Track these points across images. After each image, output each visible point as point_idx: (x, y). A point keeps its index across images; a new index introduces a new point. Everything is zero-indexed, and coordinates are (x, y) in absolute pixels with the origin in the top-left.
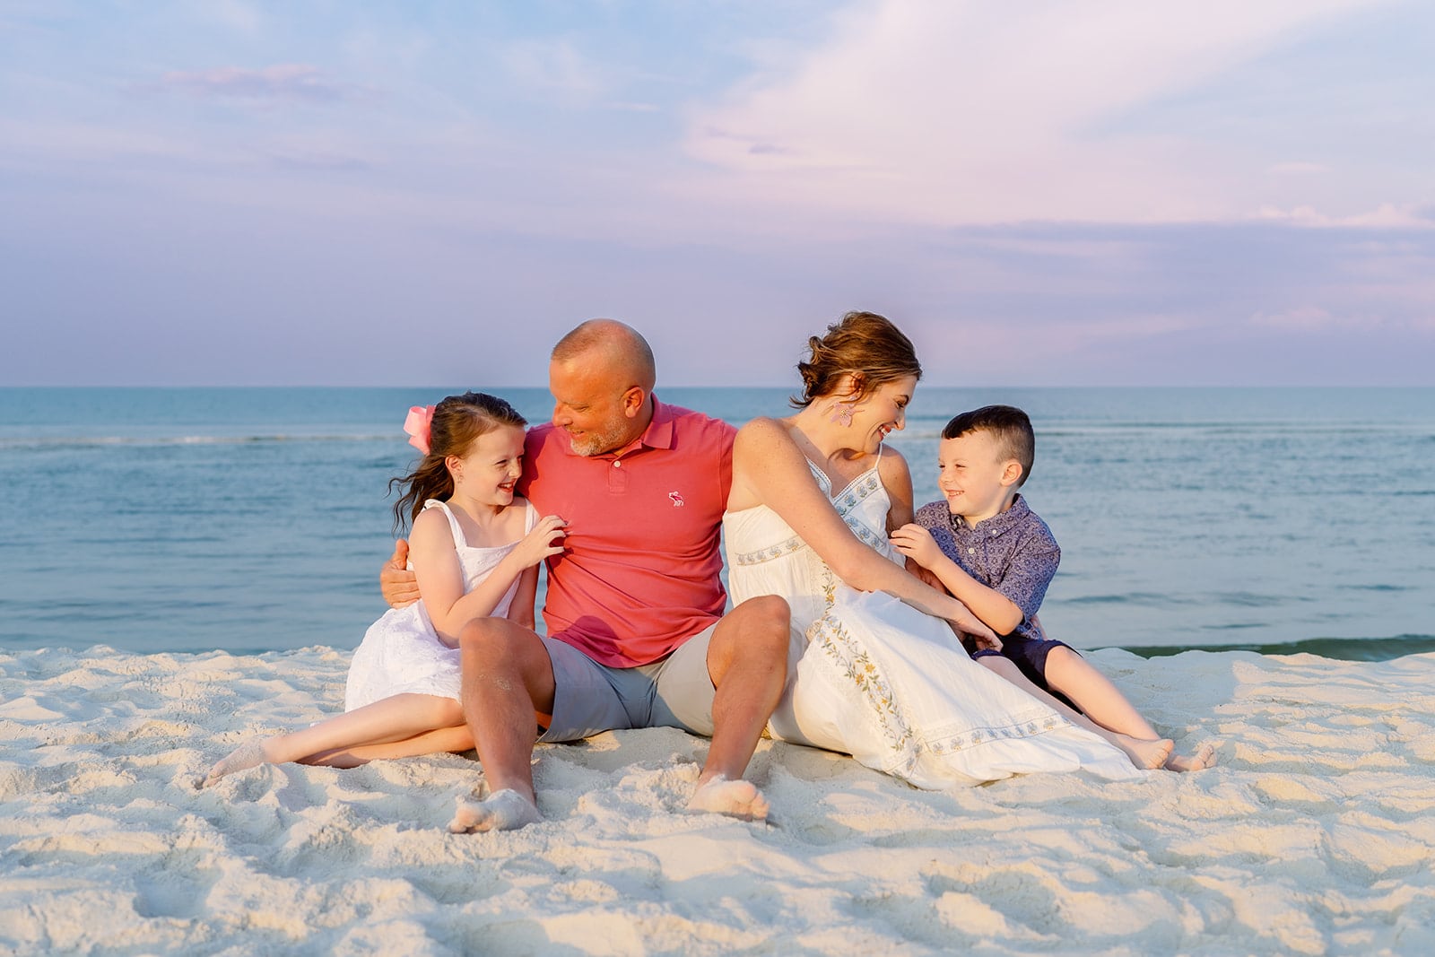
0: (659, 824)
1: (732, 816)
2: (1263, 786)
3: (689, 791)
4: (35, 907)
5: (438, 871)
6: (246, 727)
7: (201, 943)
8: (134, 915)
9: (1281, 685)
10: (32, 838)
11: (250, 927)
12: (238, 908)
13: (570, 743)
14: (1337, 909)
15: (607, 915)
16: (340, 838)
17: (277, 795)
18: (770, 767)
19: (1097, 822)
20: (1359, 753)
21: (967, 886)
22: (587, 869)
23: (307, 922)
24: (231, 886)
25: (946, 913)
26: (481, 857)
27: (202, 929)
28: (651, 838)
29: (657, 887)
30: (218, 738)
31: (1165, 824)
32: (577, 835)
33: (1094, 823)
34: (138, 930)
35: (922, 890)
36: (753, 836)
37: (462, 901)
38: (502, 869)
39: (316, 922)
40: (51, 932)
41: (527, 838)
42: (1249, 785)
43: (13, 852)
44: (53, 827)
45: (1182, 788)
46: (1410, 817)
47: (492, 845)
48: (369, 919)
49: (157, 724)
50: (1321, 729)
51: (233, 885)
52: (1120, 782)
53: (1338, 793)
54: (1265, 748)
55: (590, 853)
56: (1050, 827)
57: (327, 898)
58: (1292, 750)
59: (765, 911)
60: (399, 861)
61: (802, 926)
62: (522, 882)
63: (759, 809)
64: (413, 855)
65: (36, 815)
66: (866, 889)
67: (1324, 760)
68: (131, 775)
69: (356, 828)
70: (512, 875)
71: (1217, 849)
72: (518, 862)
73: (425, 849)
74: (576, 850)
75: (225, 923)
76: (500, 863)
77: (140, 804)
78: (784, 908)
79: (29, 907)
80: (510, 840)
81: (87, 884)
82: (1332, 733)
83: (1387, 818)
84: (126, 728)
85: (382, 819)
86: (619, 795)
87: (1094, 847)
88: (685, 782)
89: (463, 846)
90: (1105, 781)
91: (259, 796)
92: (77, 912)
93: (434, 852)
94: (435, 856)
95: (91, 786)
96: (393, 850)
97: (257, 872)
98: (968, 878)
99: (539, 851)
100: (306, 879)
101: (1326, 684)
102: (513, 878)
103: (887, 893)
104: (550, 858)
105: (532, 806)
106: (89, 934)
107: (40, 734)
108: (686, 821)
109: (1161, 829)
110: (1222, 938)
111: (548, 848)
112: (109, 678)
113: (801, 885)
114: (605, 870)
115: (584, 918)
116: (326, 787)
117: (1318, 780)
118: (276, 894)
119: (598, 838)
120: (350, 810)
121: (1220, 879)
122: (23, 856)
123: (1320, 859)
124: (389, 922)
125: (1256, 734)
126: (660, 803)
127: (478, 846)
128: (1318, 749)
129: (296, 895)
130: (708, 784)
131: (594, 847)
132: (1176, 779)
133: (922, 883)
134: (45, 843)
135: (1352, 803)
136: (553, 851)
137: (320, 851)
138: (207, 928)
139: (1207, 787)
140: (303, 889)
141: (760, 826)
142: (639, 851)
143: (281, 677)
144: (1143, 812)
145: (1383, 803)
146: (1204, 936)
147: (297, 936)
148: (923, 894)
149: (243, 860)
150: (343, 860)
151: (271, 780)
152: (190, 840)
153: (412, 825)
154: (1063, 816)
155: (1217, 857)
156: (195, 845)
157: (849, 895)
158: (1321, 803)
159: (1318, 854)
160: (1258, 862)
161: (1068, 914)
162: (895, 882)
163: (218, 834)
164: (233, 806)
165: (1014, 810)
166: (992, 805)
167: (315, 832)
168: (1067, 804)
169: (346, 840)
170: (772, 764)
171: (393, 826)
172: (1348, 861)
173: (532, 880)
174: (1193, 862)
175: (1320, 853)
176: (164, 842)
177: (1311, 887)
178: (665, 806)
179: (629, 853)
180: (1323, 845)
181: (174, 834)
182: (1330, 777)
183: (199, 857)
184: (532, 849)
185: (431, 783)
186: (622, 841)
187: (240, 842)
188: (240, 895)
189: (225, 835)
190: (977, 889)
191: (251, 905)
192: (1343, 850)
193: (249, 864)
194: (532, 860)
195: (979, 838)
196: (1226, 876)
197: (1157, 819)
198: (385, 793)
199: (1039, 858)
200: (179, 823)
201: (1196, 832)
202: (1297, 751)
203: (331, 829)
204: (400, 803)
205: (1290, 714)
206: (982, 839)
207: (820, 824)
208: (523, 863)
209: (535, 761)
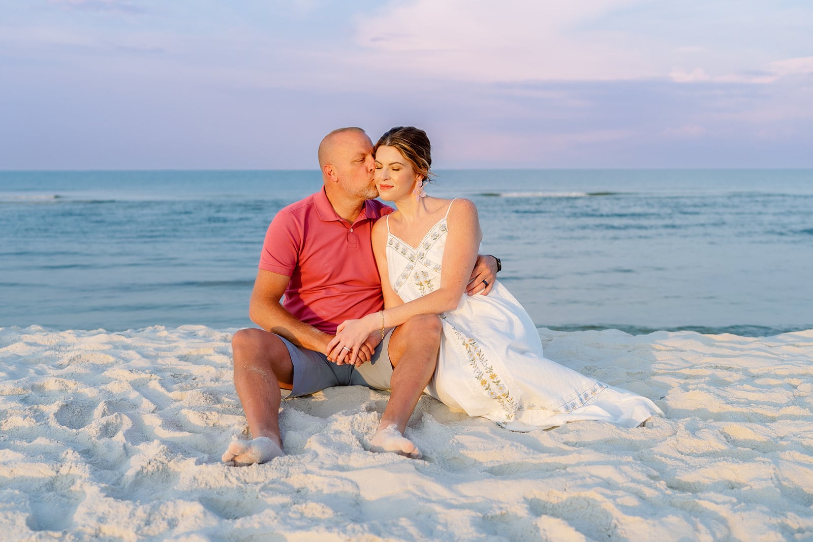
0: (358, 459)
1: (403, 454)
2: (727, 431)
5: (221, 491)
8: (26, 529)
9: (719, 356)
11: (101, 535)
12: (93, 522)
13: (302, 396)
14: (795, 526)
16: (161, 468)
17: (124, 436)
18: (422, 415)
19: (631, 459)
20: (779, 406)
21: (553, 505)
22: (313, 492)
23: (136, 533)
24: (89, 506)
25: (544, 530)
26: (247, 481)
27: (70, 538)
28: (354, 469)
29: (357, 504)
31: (670, 458)
32: (306, 465)
33: (629, 460)
34: (28, 540)
35: (527, 511)
36: (416, 468)
38: (260, 491)
39: (142, 532)
41: (276, 468)
47: (255, 474)
50: (752, 388)
51: (91, 506)
53: (774, 435)
55: (315, 478)
56: (602, 463)
57: (150, 515)
60: (197, 485)
62: (273, 501)
64: (205, 482)
66: (490, 509)
67: (759, 411)
69: (171, 461)
70: (267, 495)
71: (707, 478)
72: (271, 486)
73: (212, 477)
74: (306, 476)
75: (84, 533)
76: (260, 486)
77: (41, 441)
78: (440, 523)
80: (265, 471)
82: (760, 391)
85: (186, 454)
86: (332, 436)
87: (632, 478)
89: (236, 475)
91: (114, 434)
93: (218, 479)
94: (218, 482)
96: (193, 478)
97: (106, 496)
98: (553, 502)
99: (283, 477)
100: (137, 501)
101: (746, 355)
102: (268, 497)
103: (504, 512)
104: (290, 482)
105: (278, 446)
108: (374, 458)
109: (669, 462)
111: (289, 475)
112: (36, 348)
113: (450, 506)
114: (326, 491)
116: (155, 428)
117: (760, 427)
118: (118, 512)
119: (320, 468)
120: (168, 446)
121: (716, 503)
123: (776, 487)
126: (357, 443)
127: (246, 474)
129: (130, 514)
131: (317, 475)
132: (672, 425)
133: (526, 506)
135: (784, 443)
136: (292, 477)
137: (148, 476)
138: (73, 537)
139: (693, 432)
140: (134, 509)
141: (421, 462)
142: (345, 479)
143: (134, 348)
144: (655, 449)
145: (803, 442)
148: (528, 514)
149: (99, 487)
150: (162, 482)
151: (121, 423)
152: (69, 468)
153: (205, 458)
154: (608, 454)
155: (709, 483)
156: (72, 472)
157: (480, 515)
158: (764, 442)
159: (774, 483)
160: (736, 488)
161: (623, 532)
162: (508, 503)
163: (86, 465)
164: (98, 441)
165: (576, 449)
166: (562, 444)
167: (145, 464)
168: (607, 442)
169: (164, 469)
170: (424, 414)
171: (194, 460)
172: (791, 486)
173: (279, 499)
174: (693, 486)
175: (775, 482)
176: (52, 469)
177: (776, 510)
178: (361, 445)
179: (339, 481)
180: (775, 476)
181: (59, 464)
182: (767, 424)
183: (73, 479)
184: (279, 476)
185: (217, 424)
186: (335, 471)
187: (99, 470)
188: (95, 513)
189: (90, 465)
190: (559, 507)
191: (102, 520)
192: (787, 479)
193: (102, 490)
194: (279, 484)
195: (558, 470)
196: (719, 501)
197: (665, 455)
198: (190, 432)
199: (599, 488)
200: (63, 455)
201: (691, 464)
202: (741, 404)
203: (155, 462)
204: (199, 439)
205: (730, 376)
206: (560, 471)
207: (457, 456)
208: (273, 486)
209: (281, 410)
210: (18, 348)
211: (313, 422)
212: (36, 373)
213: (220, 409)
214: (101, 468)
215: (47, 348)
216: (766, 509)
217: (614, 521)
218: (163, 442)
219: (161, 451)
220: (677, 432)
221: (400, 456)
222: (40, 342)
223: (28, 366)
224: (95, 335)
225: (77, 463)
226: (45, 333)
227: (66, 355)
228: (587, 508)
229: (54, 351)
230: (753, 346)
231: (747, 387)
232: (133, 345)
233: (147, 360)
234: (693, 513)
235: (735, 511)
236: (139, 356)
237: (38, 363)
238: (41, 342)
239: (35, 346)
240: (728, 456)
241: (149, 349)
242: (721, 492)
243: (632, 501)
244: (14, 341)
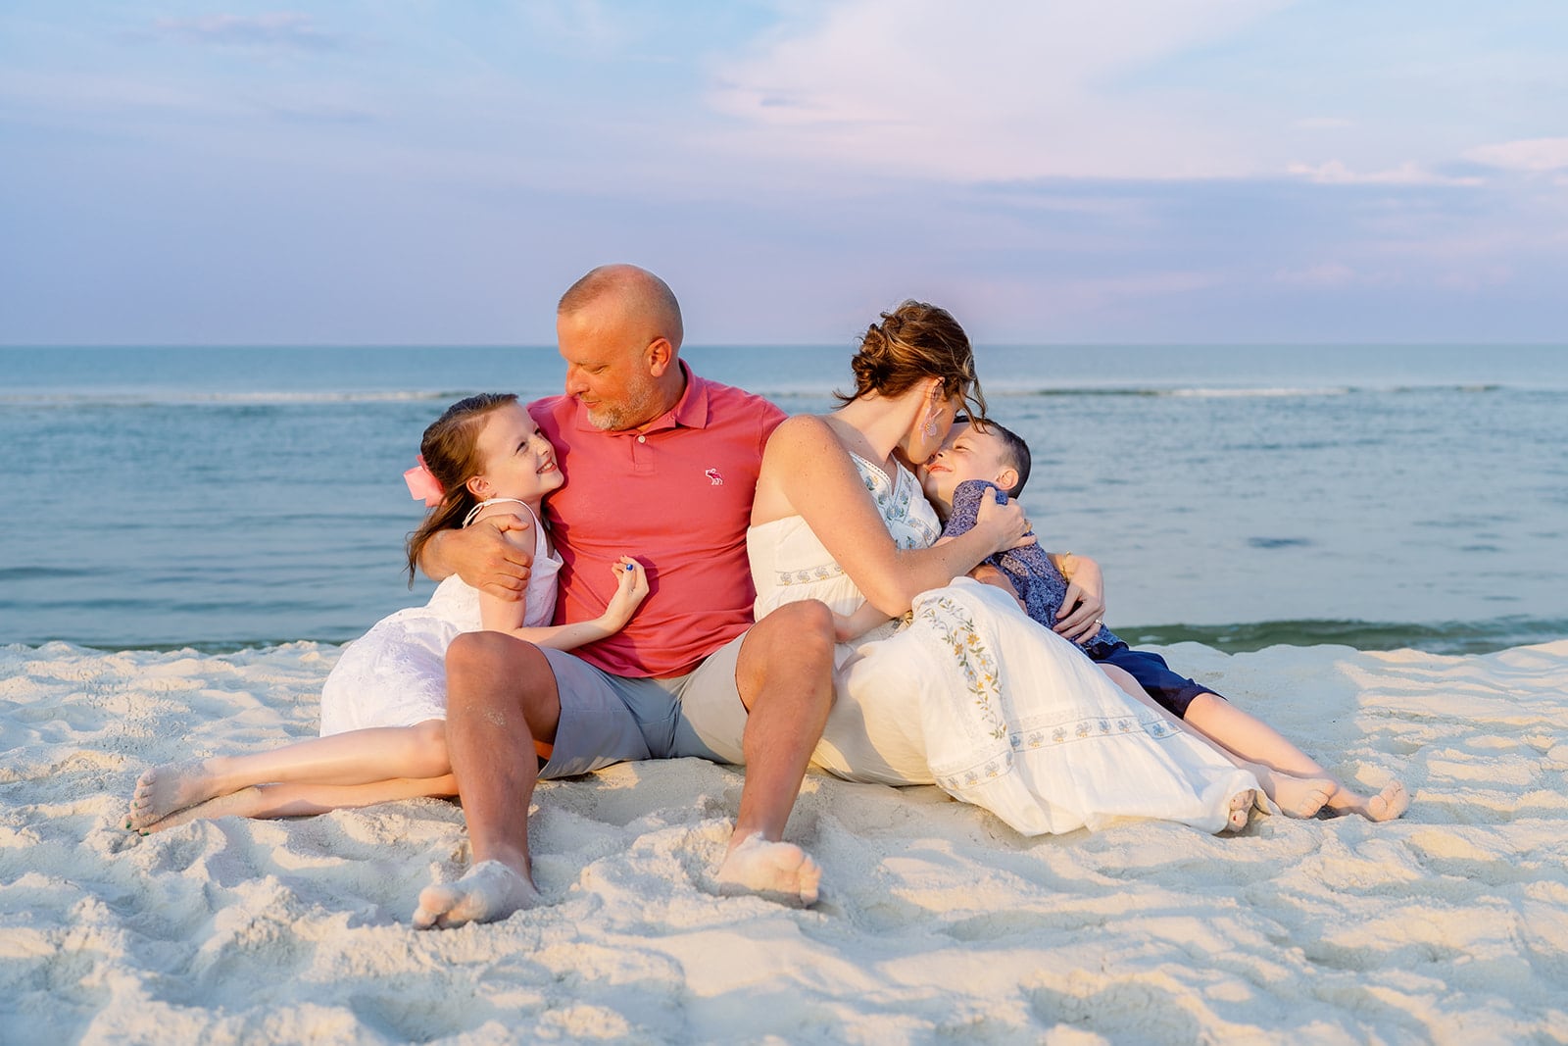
0: (682, 911)
1: (776, 899)
2: (1418, 842)
5: (398, 983)
9: (1393, 692)
13: (576, 778)
16: (276, 934)
17: (208, 864)
18: (817, 818)
19: (1232, 903)
20: (1516, 790)
21: (1079, 1002)
22: (590, 977)
24: (115, 1021)
26: (454, 960)
28: (673, 931)
29: (680, 1005)
31: (1310, 898)
32: (578, 925)
33: (1229, 904)
35: (1025, 1017)
36: (801, 929)
38: (480, 980)
41: (515, 932)
42: (1403, 842)
45: (1324, 846)
47: (470, 944)
49: (87, 754)
50: (1463, 756)
51: (119, 1020)
53: (1509, 849)
55: (593, 952)
56: (1175, 912)
57: (242, 1038)
58: (1439, 786)
60: (347, 970)
62: (505, 999)
64: (365, 963)
66: (952, 1011)
67: (1478, 800)
69: (297, 919)
70: (492, 989)
71: (1385, 939)
72: (502, 969)
74: (577, 948)
76: (479, 970)
80: (492, 937)
82: (1478, 762)
84: (50, 760)
85: (332, 904)
86: (632, 863)
87: (1235, 942)
88: (715, 843)
89: (431, 947)
91: (188, 863)
93: (393, 957)
94: (393, 962)
96: (340, 955)
97: (152, 999)
98: (1080, 990)
99: (529, 950)
100: (216, 1008)
102: (495, 994)
103: (979, 1017)
104: (543, 961)
105: (523, 882)
108: (716, 907)
109: (1307, 907)
111: (542, 945)
112: (51, 687)
113: (868, 1008)
114: (614, 980)
116: (273, 852)
117: (1483, 833)
118: (174, 1032)
119: (605, 930)
120: (291, 895)
121: (1407, 993)
123: (1521, 955)
126: (684, 875)
127: (451, 946)
129: (201, 1036)
130: (742, 846)
131: (598, 944)
132: (1309, 830)
133: (1022, 1004)
135: (1531, 865)
136: (547, 950)
137: (247, 953)
140: (210, 1026)
141: (810, 914)
142: (657, 953)
143: (248, 687)
144: (1281, 882)
148: (1027, 1022)
149: (139, 978)
150: (278, 964)
151: (204, 841)
152: (82, 938)
153: (370, 912)
154: (1188, 892)
155: (1388, 950)
156: (89, 945)
157: (931, 1026)
158: (1491, 863)
159: (1516, 949)
160: (1442, 958)
162: (987, 1000)
163: (118, 931)
164: (149, 877)
165: (1123, 882)
166: (1095, 873)
167: (242, 928)
168: (1185, 867)
169: (284, 936)
170: (820, 814)
171: (344, 916)
172: (1550, 953)
173: (515, 999)
174: (1356, 956)
175: (1518, 946)
176: (48, 941)
177: (1528, 1007)
178: (690, 880)
179: (643, 957)
180: (1518, 935)
181: (63, 930)
182: (1494, 827)
183: (92, 962)
184: (520, 948)
185: (403, 840)
186: (635, 937)
187: (148, 940)
188: (126, 1036)
189: (128, 931)
190: (1091, 1004)
192: (1541, 938)
193: (146, 985)
194: (520, 964)
195: (1087, 928)
196: (1410, 987)
197: (1300, 892)
198: (344, 857)
199: (1171, 965)
200: (75, 911)
201: (1352, 911)
202: (1442, 787)
203: (264, 922)
204: (363, 872)
205: (1418, 732)
206: (1091, 930)
207: (884, 902)
208: (507, 969)
209: (533, 809)
210: (16, 689)
211: (598, 835)
212: (42, 738)
213: (411, 809)
214: (149, 937)
215: (74, 688)
216: (1505, 1004)
217: (1204, 1035)
218: (286, 879)
219: (277, 900)
220: (1320, 846)
221: (770, 903)
222: (61, 675)
223: (30, 724)
224: (174, 660)
225: (100, 926)
226: (73, 658)
227: (109, 701)
228: (1147, 1006)
229: (85, 694)
230: (1457, 672)
231: (1451, 752)
232: (249, 680)
233: (272, 710)
234: (1359, 1012)
235: (1445, 1010)
236: (256, 703)
237: (52, 718)
238: (63, 676)
239: (49, 684)
240: (1423, 894)
241: (280, 688)
242: (1411, 969)
243: (1236, 992)
244: (11, 674)
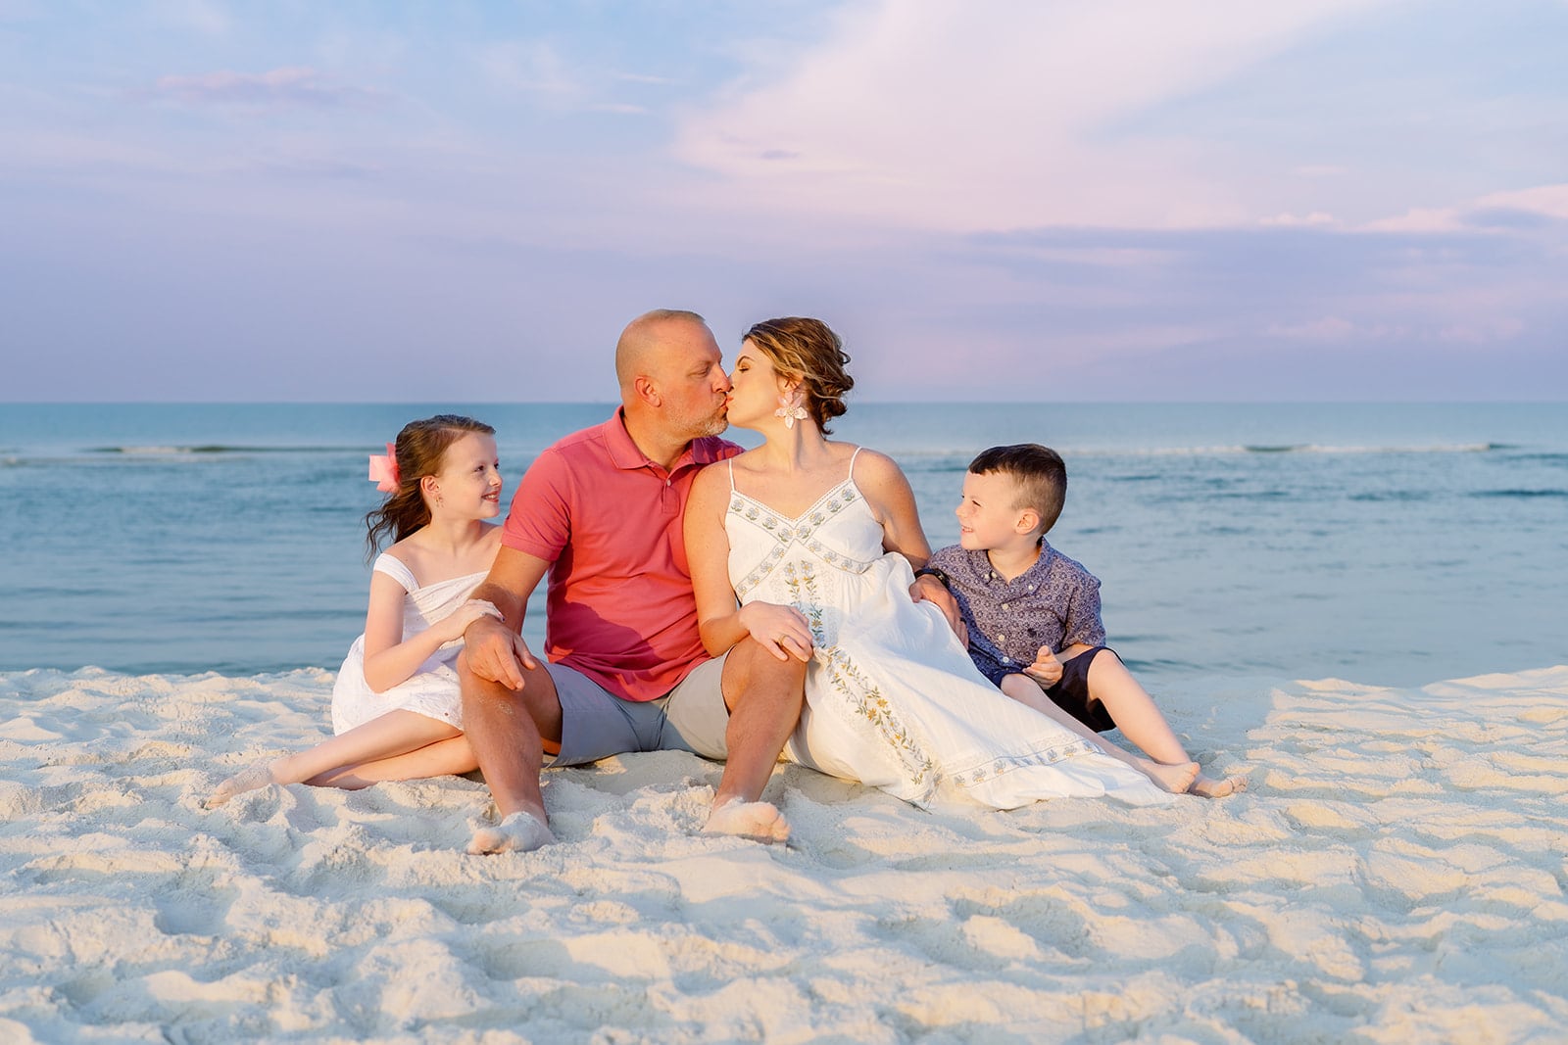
0: (675, 847)
1: (752, 838)
2: (1294, 812)
3: (704, 814)
4: (57, 924)
5: (455, 892)
6: (246, 748)
7: (223, 960)
8: (156, 932)
9: (1309, 711)
10: (45, 856)
11: (271, 945)
12: (258, 926)
13: (578, 766)
14: (1374, 935)
15: (631, 936)
16: (354, 858)
17: (286, 816)
18: (786, 789)
19: (1125, 847)
20: (1393, 780)
21: (993, 911)
22: (605, 890)
23: (327, 940)
24: (249, 905)
25: (974, 936)
26: (497, 877)
27: (224, 946)
28: (669, 860)
29: (677, 909)
30: (220, 759)
31: (1193, 849)
32: (593, 857)
33: (1121, 848)
34: (161, 947)
35: (948, 914)
36: (773, 858)
37: (481, 922)
38: (519, 890)
39: (336, 941)
40: (74, 948)
41: (544, 859)
43: (27, 870)
44: (65, 845)
45: (1211, 813)
46: (1447, 844)
47: (510, 866)
48: (390, 938)
49: (157, 744)
50: (1353, 755)
51: (252, 904)
52: (1145, 807)
53: (1372, 820)
54: (1294, 774)
55: (606, 874)
56: (1076, 852)
57: (346, 917)
58: (1324, 776)
59: (789, 934)
60: (416, 881)
61: (829, 948)
62: (540, 904)
63: (780, 832)
64: (429, 876)
65: (47, 834)
66: (891, 912)
67: (1356, 787)
68: (138, 796)
69: (369, 849)
70: (530, 896)
71: (1248, 875)
73: (440, 870)
74: (593, 871)
75: (246, 941)
76: (517, 884)
77: (151, 823)
78: (808, 930)
79: (52, 923)
80: (526, 862)
81: (106, 901)
82: (1365, 759)
83: (1423, 846)
84: (127, 748)
85: (395, 839)
86: (633, 817)
87: (1122, 872)
88: (699, 804)
89: (481, 867)
90: (1129, 806)
91: (268, 817)
92: (100, 928)
93: (451, 873)
94: (450, 877)
95: (98, 806)
96: (409, 871)
97: (274, 891)
98: (994, 902)
99: (556, 873)
100: (323, 898)
101: (1356, 709)
102: (532, 899)
103: (912, 916)
104: (566, 880)
105: (545, 828)
106: (112, 950)
107: (41, 755)
108: (704, 844)
109: (1190, 855)
110: (1258, 962)
111: (565, 869)
112: (103, 699)
113: (826, 907)
114: (624, 891)
115: (607, 937)
116: (335, 809)
117: (1350, 806)
118: (295, 913)
119: (615, 860)
120: (363, 830)
121: (1254, 905)
122: (37, 875)
123: (1355, 885)
124: (412, 941)
125: (1285, 760)
126: (675, 826)
127: (494, 867)
128: (1350, 775)
129: (316, 915)
130: (725, 806)
131: (611, 869)
132: (1202, 805)
133: (948, 907)
134: (59, 862)
135: (1387, 830)
136: (570, 872)
137: (333, 870)
138: (228, 945)
139: (1237, 813)
140: (322, 908)
141: (780, 848)
142: (657, 873)
143: (277, 699)
144: (1171, 838)
145: (1418, 830)
146: (1238, 960)
147: (318, 954)
148: (949, 917)
149: (259, 880)
150: (358, 881)
152: (204, 859)
153: (426, 844)
154: (1089, 840)
155: (1249, 883)
156: (211, 863)
158: (1355, 830)
159: (1354, 881)
160: (1291, 887)
161: (1098, 939)
162: (919, 906)
163: (231, 855)
164: (241, 826)
165: (1038, 835)
166: (1015, 829)
167: (327, 853)
168: (1092, 826)
169: (360, 860)
171: (407, 847)
172: (1382, 887)
173: (551, 902)
174: (1221, 885)
175: (1355, 879)
177: (1348, 912)
178: (680, 828)
179: (647, 875)
180: (1358, 871)
182: (1364, 804)
183: (213, 876)
184: (548, 870)
185: (439, 805)
186: (640, 863)
188: (259, 914)
189: (239, 855)
190: (1001, 910)
191: (271, 923)
192: (1378, 876)
193: (266, 883)
194: (549, 881)
195: (1004, 862)
196: (1258, 902)
197: (1186, 846)
198: (395, 814)
199: (1068, 884)
200: (191, 843)
201: (1226, 858)
202: (1327, 777)
203: (344, 850)
204: (410, 823)
205: (1320, 740)
206: (1007, 863)
207: (840, 847)
208: (540, 884)
209: (544, 784)
211: (601, 799)
214: (256, 860)
216: (1328, 908)
218: (353, 825)
219: (352, 835)
220: (1207, 813)
225: (216, 851)
228: (1046, 913)
231: (1343, 753)
235: (1280, 913)
240: (1287, 845)
242: (1264, 892)
243: (1116, 900)
